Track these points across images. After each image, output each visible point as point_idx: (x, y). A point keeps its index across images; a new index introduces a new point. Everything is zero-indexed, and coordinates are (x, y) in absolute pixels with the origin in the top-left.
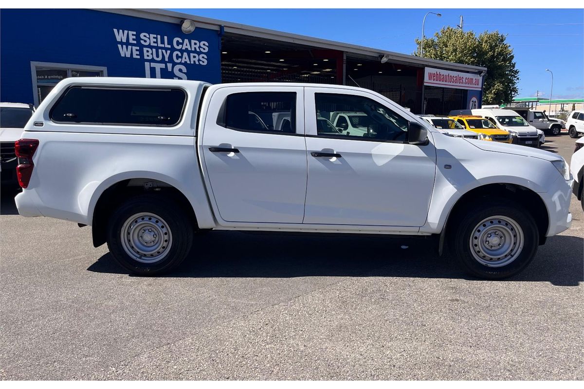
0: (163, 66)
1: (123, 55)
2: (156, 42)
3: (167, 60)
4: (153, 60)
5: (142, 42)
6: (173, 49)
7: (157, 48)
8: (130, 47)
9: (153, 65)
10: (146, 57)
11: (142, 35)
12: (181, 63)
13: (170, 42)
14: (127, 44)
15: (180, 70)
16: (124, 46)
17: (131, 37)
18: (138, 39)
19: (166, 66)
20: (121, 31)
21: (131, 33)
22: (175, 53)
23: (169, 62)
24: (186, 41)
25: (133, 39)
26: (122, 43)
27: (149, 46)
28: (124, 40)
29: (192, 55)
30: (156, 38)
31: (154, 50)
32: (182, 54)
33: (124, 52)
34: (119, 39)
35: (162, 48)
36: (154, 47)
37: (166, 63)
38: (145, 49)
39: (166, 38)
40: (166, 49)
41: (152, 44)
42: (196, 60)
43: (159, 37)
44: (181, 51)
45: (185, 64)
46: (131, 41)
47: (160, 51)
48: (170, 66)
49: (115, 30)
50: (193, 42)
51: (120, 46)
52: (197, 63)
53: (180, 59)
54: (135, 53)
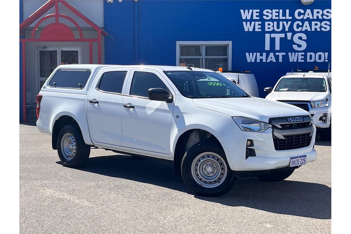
0: (283, 35)
1: (246, 30)
2: (278, 16)
3: (287, 30)
4: (274, 32)
5: (265, 17)
6: (294, 20)
7: (278, 21)
8: (253, 23)
9: (273, 35)
10: (267, 30)
11: (265, 12)
12: (301, 32)
13: (292, 14)
14: (251, 20)
15: (300, 38)
16: (248, 23)
17: (255, 14)
18: (261, 15)
19: (286, 35)
20: (247, 11)
21: (255, 11)
22: (295, 24)
23: (289, 32)
24: (309, 11)
25: (257, 16)
26: (246, 20)
27: (272, 20)
28: (249, 18)
29: (313, 23)
30: (279, 12)
31: (275, 23)
32: (303, 24)
33: (248, 27)
34: (244, 18)
35: (283, 20)
36: (275, 20)
37: (286, 33)
38: (266, 23)
39: (288, 11)
40: (287, 21)
41: (274, 18)
42: (318, 27)
43: (281, 11)
44: (303, 21)
45: (306, 32)
46: (255, 18)
47: (281, 23)
48: (289, 35)
49: (242, 11)
50: (315, 11)
51: (244, 23)
52: (319, 30)
53: (300, 29)
54: (257, 27)
